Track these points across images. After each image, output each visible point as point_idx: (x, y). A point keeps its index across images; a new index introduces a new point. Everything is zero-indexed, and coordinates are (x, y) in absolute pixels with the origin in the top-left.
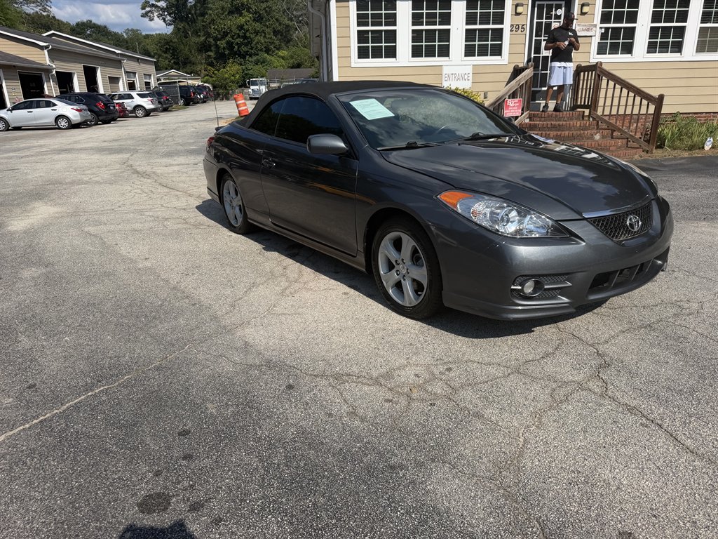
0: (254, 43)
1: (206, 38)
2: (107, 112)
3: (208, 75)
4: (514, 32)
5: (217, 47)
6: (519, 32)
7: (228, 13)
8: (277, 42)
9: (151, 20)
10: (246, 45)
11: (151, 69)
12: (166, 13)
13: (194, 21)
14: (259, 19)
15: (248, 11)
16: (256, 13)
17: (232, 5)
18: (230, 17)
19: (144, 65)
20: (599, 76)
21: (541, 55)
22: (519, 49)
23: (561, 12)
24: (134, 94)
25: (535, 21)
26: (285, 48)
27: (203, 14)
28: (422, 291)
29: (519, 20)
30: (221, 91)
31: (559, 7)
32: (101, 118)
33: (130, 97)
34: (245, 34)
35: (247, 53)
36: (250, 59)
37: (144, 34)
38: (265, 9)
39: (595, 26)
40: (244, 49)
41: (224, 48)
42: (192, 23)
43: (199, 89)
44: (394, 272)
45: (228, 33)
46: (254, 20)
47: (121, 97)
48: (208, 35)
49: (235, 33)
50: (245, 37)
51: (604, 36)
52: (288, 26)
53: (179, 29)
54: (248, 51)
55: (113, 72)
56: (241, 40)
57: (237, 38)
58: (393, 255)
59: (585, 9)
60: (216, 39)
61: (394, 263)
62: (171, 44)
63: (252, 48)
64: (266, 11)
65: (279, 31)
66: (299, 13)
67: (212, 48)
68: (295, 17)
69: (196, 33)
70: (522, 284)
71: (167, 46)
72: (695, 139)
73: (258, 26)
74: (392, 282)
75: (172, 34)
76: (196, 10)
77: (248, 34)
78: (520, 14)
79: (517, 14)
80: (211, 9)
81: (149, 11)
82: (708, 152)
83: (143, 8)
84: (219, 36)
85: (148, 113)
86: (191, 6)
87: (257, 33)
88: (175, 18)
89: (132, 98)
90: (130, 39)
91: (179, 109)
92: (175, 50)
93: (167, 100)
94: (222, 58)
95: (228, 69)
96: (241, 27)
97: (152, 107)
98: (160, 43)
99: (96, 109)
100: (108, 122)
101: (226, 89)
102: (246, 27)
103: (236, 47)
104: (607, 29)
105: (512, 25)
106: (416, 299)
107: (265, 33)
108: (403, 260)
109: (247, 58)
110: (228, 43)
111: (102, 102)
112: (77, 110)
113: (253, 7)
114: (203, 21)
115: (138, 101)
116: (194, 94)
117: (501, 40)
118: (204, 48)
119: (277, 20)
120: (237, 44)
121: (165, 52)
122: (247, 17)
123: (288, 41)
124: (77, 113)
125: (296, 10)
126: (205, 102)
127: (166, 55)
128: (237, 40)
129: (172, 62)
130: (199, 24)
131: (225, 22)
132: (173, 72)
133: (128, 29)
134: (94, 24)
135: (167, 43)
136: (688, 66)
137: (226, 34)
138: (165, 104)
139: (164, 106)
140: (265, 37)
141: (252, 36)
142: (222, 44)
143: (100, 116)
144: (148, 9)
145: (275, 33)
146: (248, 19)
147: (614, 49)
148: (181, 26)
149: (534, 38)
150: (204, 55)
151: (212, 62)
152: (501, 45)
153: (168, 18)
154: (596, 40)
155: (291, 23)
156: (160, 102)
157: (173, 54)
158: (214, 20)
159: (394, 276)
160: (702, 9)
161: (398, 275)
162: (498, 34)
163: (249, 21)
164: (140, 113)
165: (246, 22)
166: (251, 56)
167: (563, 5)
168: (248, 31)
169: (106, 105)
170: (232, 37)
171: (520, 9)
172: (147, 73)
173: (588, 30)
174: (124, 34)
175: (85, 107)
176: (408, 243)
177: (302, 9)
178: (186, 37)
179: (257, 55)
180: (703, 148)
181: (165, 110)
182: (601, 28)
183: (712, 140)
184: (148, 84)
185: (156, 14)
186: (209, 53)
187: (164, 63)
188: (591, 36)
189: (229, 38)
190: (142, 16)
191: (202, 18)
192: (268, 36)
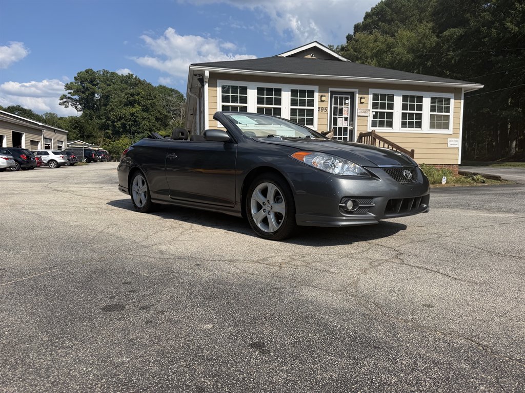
0: (142, 125)
1: (107, 121)
2: (28, 162)
3: (105, 144)
4: (320, 112)
5: (114, 126)
6: (324, 112)
7: (124, 105)
8: (158, 126)
9: (66, 107)
10: (136, 126)
11: (64, 138)
12: (78, 103)
13: (98, 109)
14: (146, 110)
15: (139, 105)
16: (144, 106)
17: (127, 100)
18: (126, 108)
19: (59, 135)
20: (374, 138)
21: (337, 126)
22: (324, 122)
23: (348, 101)
24: (49, 152)
25: (333, 106)
26: (163, 130)
27: (105, 105)
28: (282, 220)
29: (323, 105)
30: (114, 155)
31: (347, 98)
32: (22, 166)
33: (47, 154)
34: (135, 119)
35: (135, 131)
36: (138, 135)
37: (59, 117)
38: (150, 104)
39: (369, 110)
40: (134, 128)
41: (119, 127)
42: (96, 111)
43: (98, 153)
44: (262, 210)
45: (123, 118)
46: (142, 110)
47: (40, 153)
48: (108, 119)
49: (128, 118)
50: (135, 121)
51: (375, 117)
52: (166, 116)
53: (86, 114)
54: (136, 130)
55: (35, 137)
56: (132, 123)
57: (129, 121)
58: (261, 199)
59: (363, 100)
60: (113, 122)
61: (262, 205)
62: (79, 123)
63: (140, 128)
64: (151, 106)
65: (160, 119)
66: (174, 108)
67: (110, 128)
68: (172, 111)
69: (99, 117)
70: (346, 203)
71: (76, 125)
72: (436, 177)
73: (145, 114)
74: (260, 219)
75: (81, 117)
76: (100, 102)
77: (137, 119)
78: (323, 101)
79: (322, 101)
80: (112, 102)
81: (65, 102)
82: (444, 185)
83: (61, 99)
84: (116, 120)
85: (59, 165)
86: (97, 100)
87: (144, 119)
88: (84, 107)
89: (48, 154)
90: (48, 120)
91: (83, 165)
92: (82, 127)
93: (74, 158)
94: (117, 134)
95: (121, 141)
96: (132, 114)
97: (63, 161)
98: (71, 122)
99: (19, 159)
100: (28, 169)
101: (118, 154)
102: (136, 114)
103: (128, 127)
104: (376, 112)
105: (319, 108)
106: (277, 226)
107: (150, 120)
108: (268, 201)
109: (136, 135)
110: (122, 124)
111: (25, 154)
112: (5, 159)
113: (143, 103)
114: (105, 110)
115: (52, 156)
116: (95, 155)
117: (313, 116)
118: (104, 127)
119: (159, 111)
120: (129, 125)
121: (74, 129)
122: (138, 108)
123: (166, 126)
124: (5, 160)
125: (172, 106)
126: (102, 161)
127: (75, 131)
128: (129, 123)
129: (79, 135)
130: (102, 112)
131: (122, 110)
132: (79, 142)
133: (47, 113)
134: (22, 108)
135: (77, 123)
136: (426, 136)
137: (121, 118)
138: (72, 161)
139: (71, 162)
140: (149, 121)
141: (140, 121)
142: (118, 124)
143: (22, 164)
144: (65, 100)
145: (157, 119)
146: (138, 109)
147: (382, 124)
148: (88, 112)
149: (333, 116)
150: (103, 132)
151: (109, 136)
152: (313, 119)
153: (79, 106)
154: (370, 119)
155: (168, 114)
156: (68, 159)
157: (80, 131)
158: (113, 109)
159: (262, 214)
160: (430, 105)
161: (264, 212)
162: (311, 112)
163: (138, 111)
164: (53, 165)
165: (136, 111)
166: (138, 133)
167: (349, 98)
168: (137, 117)
169: (28, 157)
170: (126, 120)
171: (323, 99)
172: (60, 140)
173: (365, 112)
174: (44, 116)
175: (11, 157)
176: (272, 188)
177: (176, 106)
178: (91, 119)
179: (143, 133)
180: (441, 183)
181: (72, 165)
182: (373, 112)
183: (445, 178)
184: (60, 148)
185: (70, 103)
186: (107, 131)
187: (73, 135)
188: (367, 116)
189: (123, 121)
190: (60, 104)
191: (105, 107)
192: (151, 121)
